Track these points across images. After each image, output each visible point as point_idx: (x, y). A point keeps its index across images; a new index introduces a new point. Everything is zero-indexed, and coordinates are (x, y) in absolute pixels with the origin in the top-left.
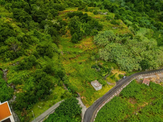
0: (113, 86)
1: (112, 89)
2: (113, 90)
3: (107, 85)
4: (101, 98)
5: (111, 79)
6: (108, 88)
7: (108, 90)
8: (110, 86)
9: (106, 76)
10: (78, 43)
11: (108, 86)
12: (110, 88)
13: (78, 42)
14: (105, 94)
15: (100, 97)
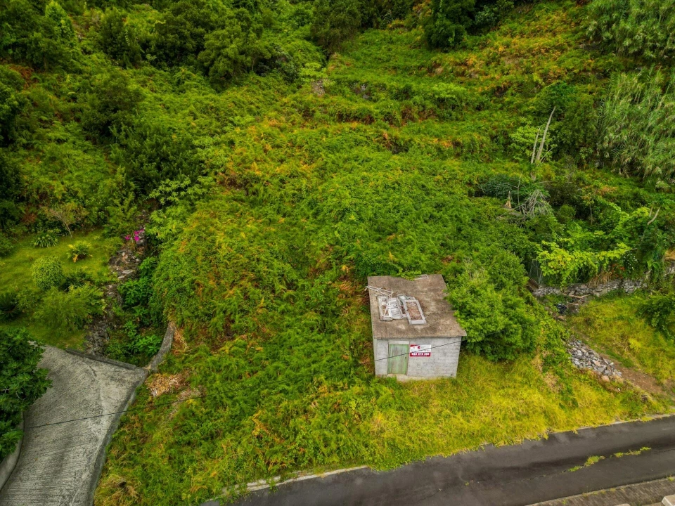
0: (633, 402)
1: (602, 431)
2: (608, 454)
3: (547, 363)
4: (368, 476)
5: (640, 323)
6: (536, 397)
7: (538, 429)
8: (588, 394)
9: (583, 275)
10: (464, 48)
11: (549, 379)
12: (577, 415)
13: (467, 39)
14: (464, 450)
15: (359, 460)
